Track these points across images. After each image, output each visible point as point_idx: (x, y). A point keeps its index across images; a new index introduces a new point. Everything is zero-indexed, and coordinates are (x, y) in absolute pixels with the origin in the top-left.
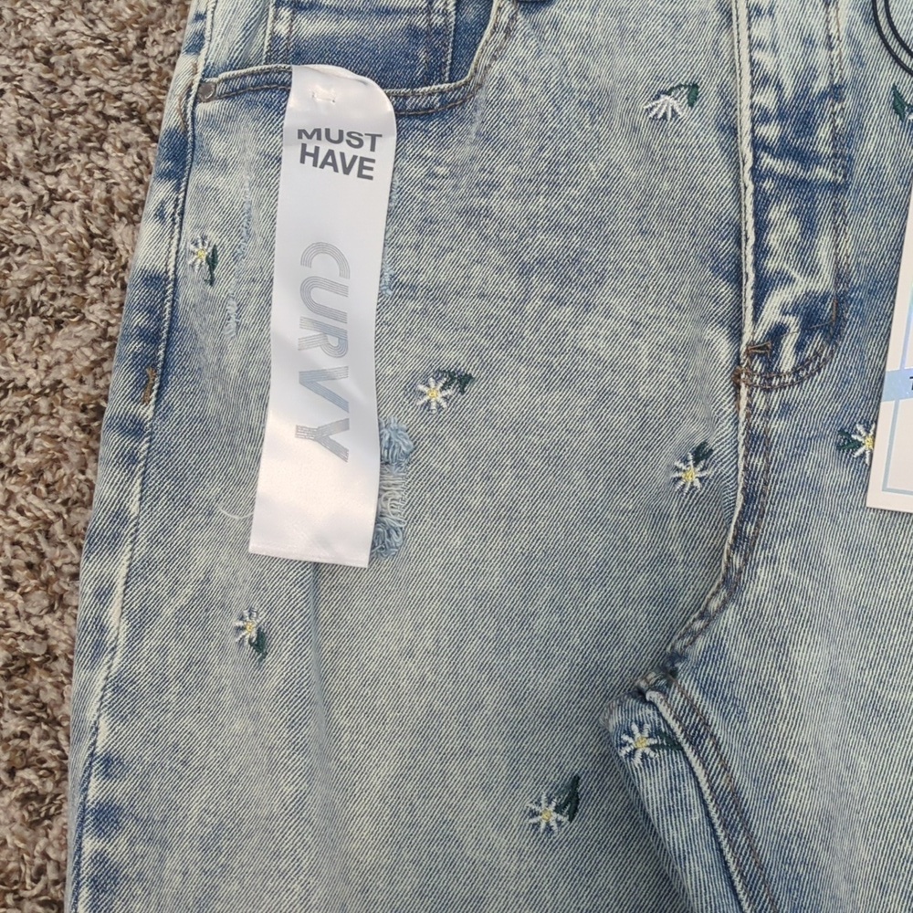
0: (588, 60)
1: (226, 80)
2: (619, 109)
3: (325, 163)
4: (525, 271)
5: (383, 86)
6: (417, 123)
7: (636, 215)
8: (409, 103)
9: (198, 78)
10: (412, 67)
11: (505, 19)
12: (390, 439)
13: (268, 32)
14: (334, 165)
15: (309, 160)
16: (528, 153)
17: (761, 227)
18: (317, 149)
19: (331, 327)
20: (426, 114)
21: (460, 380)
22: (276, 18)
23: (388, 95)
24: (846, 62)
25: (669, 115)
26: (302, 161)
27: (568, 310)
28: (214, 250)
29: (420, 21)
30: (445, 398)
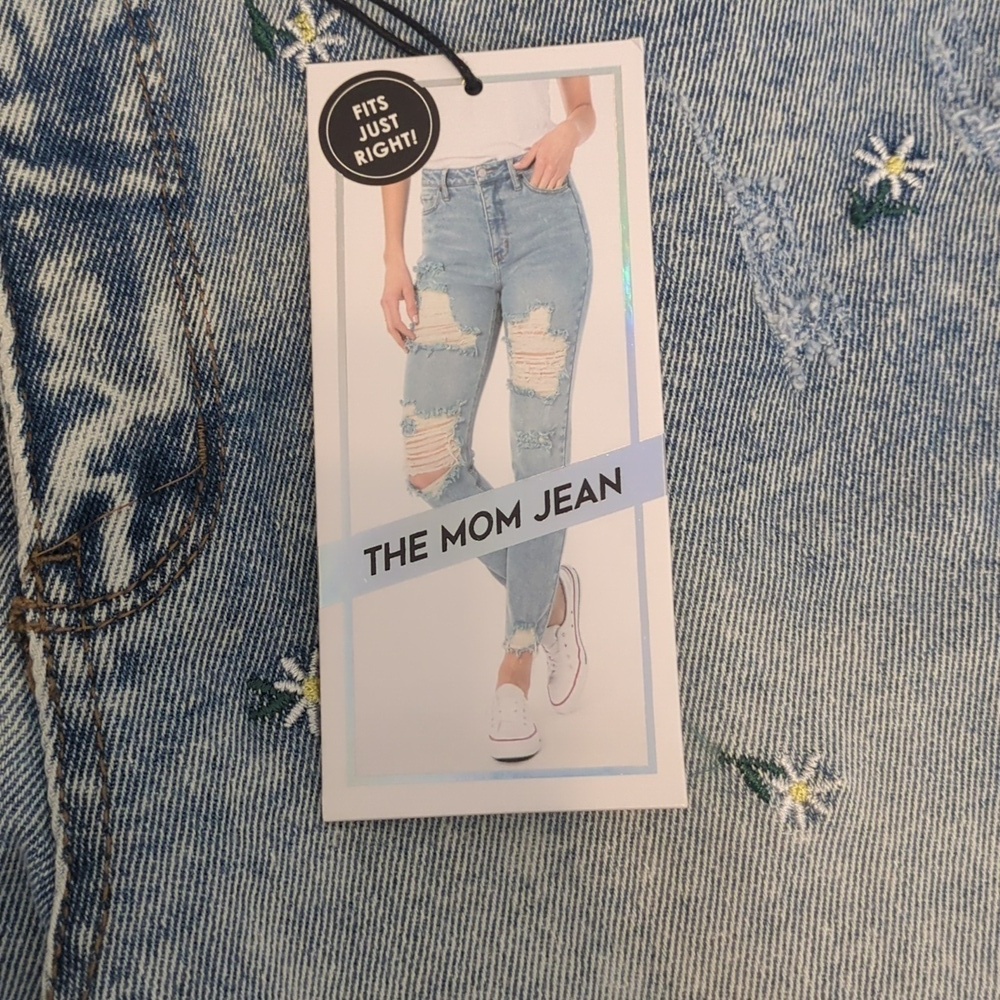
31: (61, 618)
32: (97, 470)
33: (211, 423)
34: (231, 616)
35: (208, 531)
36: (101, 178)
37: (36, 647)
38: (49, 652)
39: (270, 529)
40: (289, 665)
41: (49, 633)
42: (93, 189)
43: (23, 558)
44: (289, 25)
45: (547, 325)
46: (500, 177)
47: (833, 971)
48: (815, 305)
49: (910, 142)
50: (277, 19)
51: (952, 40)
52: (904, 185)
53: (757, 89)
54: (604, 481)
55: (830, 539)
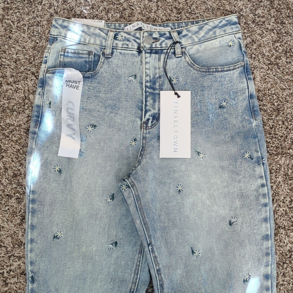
0: (117, 69)
1: (52, 70)
2: (123, 78)
3: (70, 87)
4: (106, 107)
5: (80, 72)
6: (87, 79)
7: (125, 98)
8: (86, 75)
9: (46, 69)
10: (86, 68)
11: (103, 60)
12: (82, 137)
13: (59, 60)
14: (72, 87)
15: (68, 86)
17: (146, 101)
18: (69, 84)
19: (71, 116)
20: (88, 78)
21: (94, 126)
22: (60, 58)
23: (81, 74)
24: (162, 71)
25: (131, 81)
27: (113, 114)
28: (50, 102)
29: (87, 60)
30: (92, 129)
31: (145, 128)
32: (149, 116)
35: (157, 123)
36: (154, 91)
37: (142, 130)
41: (143, 129)
42: (153, 92)
43: (142, 122)
44: (173, 80)
49: (226, 101)
51: (233, 93)
52: (225, 105)
53: (213, 95)
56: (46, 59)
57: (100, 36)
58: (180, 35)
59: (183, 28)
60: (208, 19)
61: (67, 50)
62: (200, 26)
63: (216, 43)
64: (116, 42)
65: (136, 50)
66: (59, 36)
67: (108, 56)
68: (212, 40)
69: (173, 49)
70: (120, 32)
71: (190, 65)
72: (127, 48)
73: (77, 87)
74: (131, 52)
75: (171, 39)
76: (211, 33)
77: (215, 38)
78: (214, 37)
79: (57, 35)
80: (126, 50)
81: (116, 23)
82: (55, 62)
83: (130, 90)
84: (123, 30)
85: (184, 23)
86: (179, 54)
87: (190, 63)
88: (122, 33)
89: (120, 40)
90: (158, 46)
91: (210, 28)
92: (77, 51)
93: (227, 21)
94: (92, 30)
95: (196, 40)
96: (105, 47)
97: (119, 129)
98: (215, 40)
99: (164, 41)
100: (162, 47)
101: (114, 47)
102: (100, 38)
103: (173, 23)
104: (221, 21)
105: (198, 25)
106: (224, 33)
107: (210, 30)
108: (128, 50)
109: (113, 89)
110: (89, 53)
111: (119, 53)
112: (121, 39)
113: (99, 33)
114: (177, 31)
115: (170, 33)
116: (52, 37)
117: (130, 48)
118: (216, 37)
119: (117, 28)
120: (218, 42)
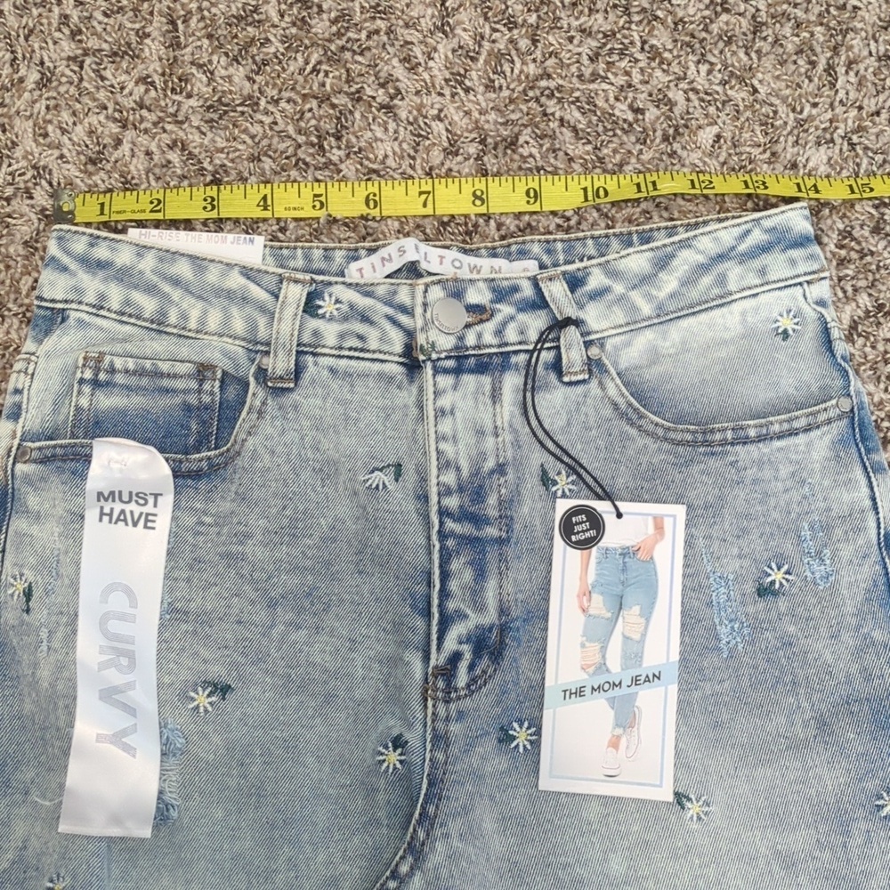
0: (320, 436)
1: (40, 449)
2: (342, 478)
3: (118, 520)
4: (272, 605)
5: (162, 450)
6: (190, 482)
7: (355, 558)
8: (184, 467)
9: (16, 442)
10: (187, 436)
11: (258, 403)
12: (168, 737)
13: (73, 404)
14: (125, 520)
15: (106, 519)
16: (274, 511)
17: (445, 576)
18: (112, 510)
19: (123, 650)
20: (197, 475)
21: (222, 690)
22: (79, 392)
23: (167, 460)
24: (509, 445)
25: (381, 487)
26: (101, 520)
27: (303, 633)
28: (30, 587)
29: (192, 400)
30: (210, 703)
31: (440, 694)
32: (460, 643)
33: (503, 629)
34: (499, 703)
35: (495, 670)
36: (479, 529)
37: (430, 703)
38: (434, 706)
39: (518, 674)
40: (515, 725)
41: (435, 699)
42: (475, 533)
43: (430, 670)
44: (556, 478)
45: (638, 613)
46: (626, 553)
47: (696, 877)
48: (736, 626)
49: (786, 567)
50: (552, 475)
51: (812, 528)
52: (781, 584)
53: (729, 539)
54: (654, 675)
55: (725, 717)
56: (17, 398)
57: (245, 300)
58: (579, 292)
59: (586, 263)
60: (688, 225)
61: (107, 359)
62: (659, 253)
63: (728, 320)
64: (313, 323)
65: (397, 359)
66: (74, 306)
67: (280, 385)
68: (711, 308)
69: (549, 349)
70: (330, 284)
71: (623, 415)
72: (362, 350)
73: (148, 521)
74: (376, 367)
75: (540, 308)
76: (707, 280)
77: (723, 300)
78: (722, 297)
79: (66, 301)
80: (358, 358)
81: (310, 248)
82: (55, 411)
83: (376, 526)
84: (343, 275)
85: (590, 242)
86: (578, 369)
87: (623, 406)
88: (339, 291)
89: (331, 319)
90: (489, 338)
91: (701, 259)
92: (148, 364)
93: (767, 231)
94: (213, 275)
95: (646, 309)
96: (268, 344)
97: (329, 698)
98: (724, 310)
99: (512, 318)
100: (506, 344)
101: (304, 345)
102: (249, 310)
103: (548, 242)
104: (748, 232)
105: (652, 249)
106: (758, 281)
107: (703, 269)
108: (363, 359)
109: (300, 525)
110: (203, 371)
111: (326, 372)
112: (335, 313)
113: (244, 289)
114: (564, 273)
115: (535, 282)
116: (47, 308)
117: (374, 352)
118: (728, 299)
119: (315, 266)
120: (737, 318)
